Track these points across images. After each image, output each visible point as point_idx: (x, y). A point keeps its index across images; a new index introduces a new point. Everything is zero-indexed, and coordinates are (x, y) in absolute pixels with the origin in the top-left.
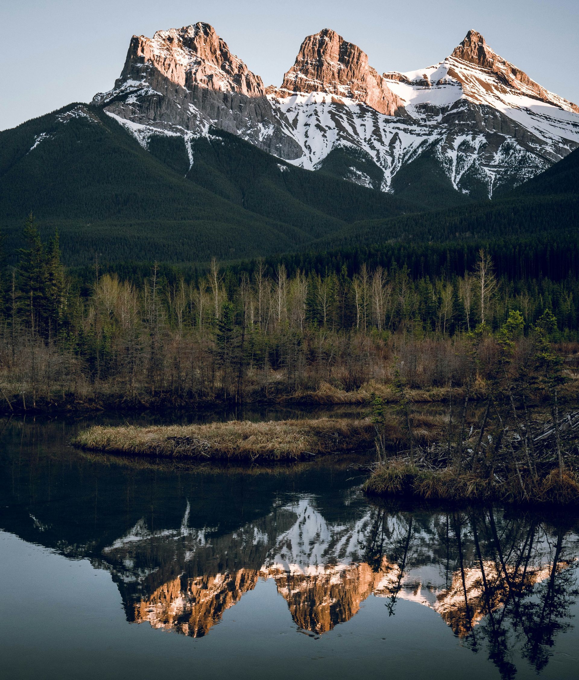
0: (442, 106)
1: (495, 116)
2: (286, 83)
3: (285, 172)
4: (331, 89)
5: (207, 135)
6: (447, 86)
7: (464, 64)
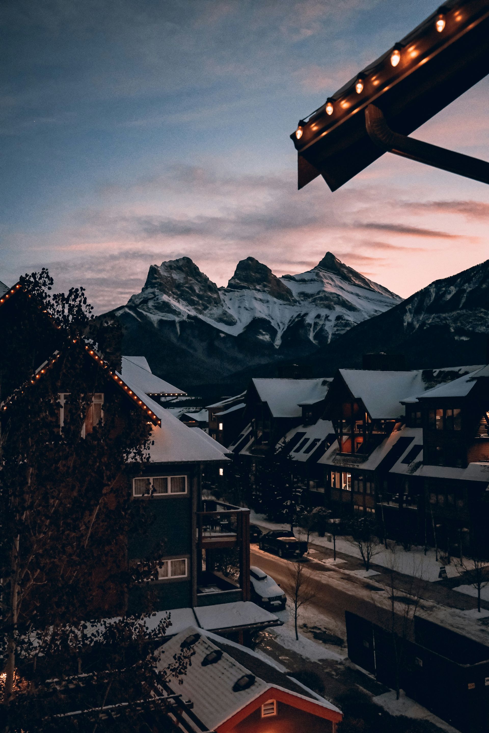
0: (312, 293)
1: (339, 299)
2: (230, 285)
3: (224, 337)
4: (253, 287)
5: (187, 320)
6: (315, 282)
7: (325, 270)
